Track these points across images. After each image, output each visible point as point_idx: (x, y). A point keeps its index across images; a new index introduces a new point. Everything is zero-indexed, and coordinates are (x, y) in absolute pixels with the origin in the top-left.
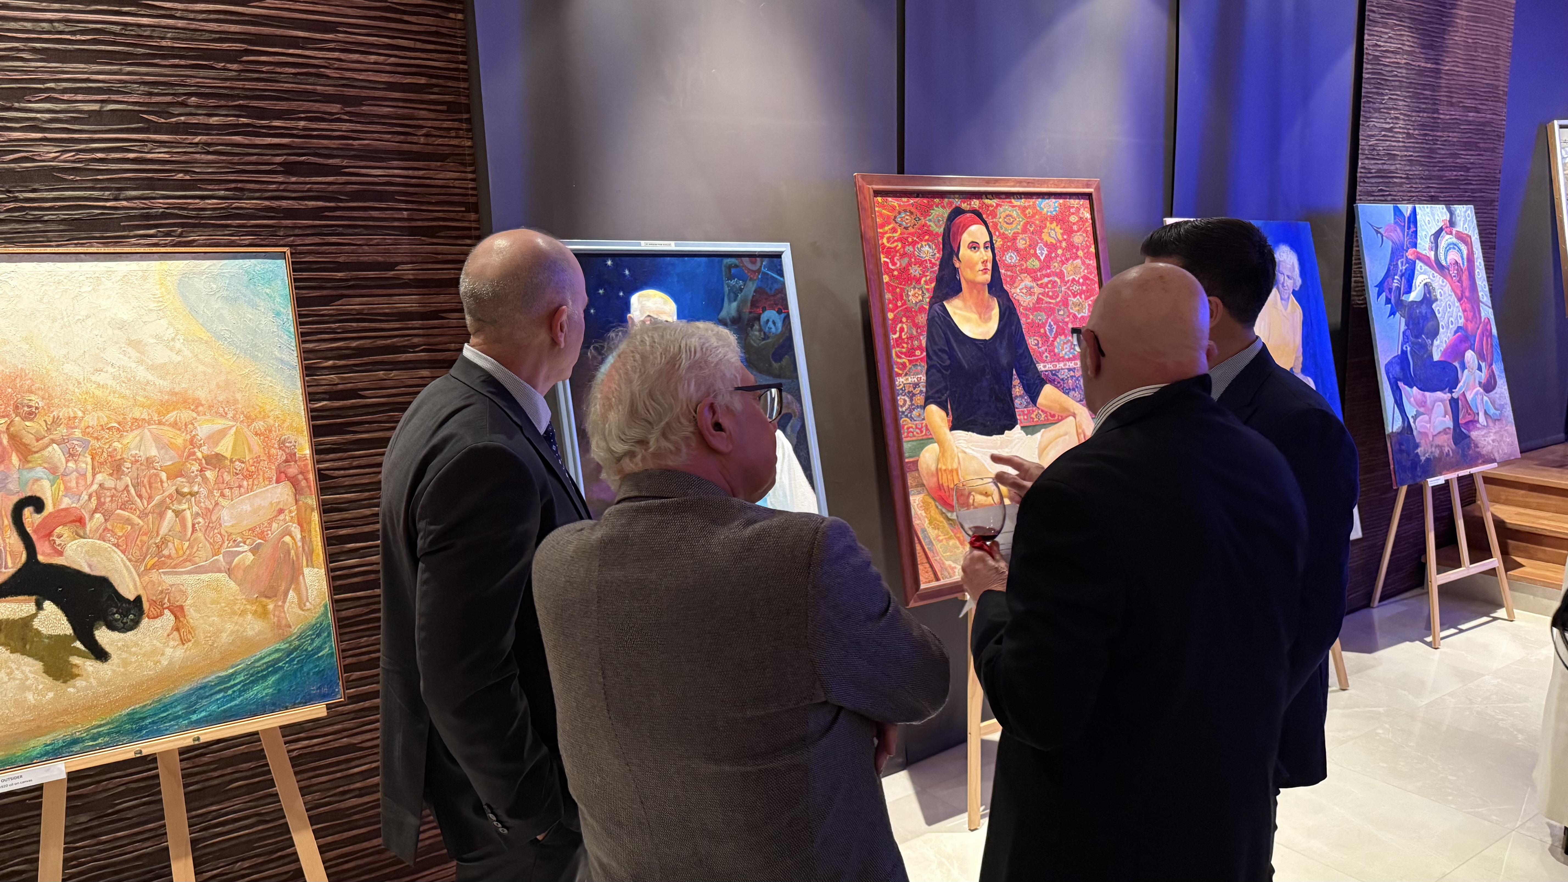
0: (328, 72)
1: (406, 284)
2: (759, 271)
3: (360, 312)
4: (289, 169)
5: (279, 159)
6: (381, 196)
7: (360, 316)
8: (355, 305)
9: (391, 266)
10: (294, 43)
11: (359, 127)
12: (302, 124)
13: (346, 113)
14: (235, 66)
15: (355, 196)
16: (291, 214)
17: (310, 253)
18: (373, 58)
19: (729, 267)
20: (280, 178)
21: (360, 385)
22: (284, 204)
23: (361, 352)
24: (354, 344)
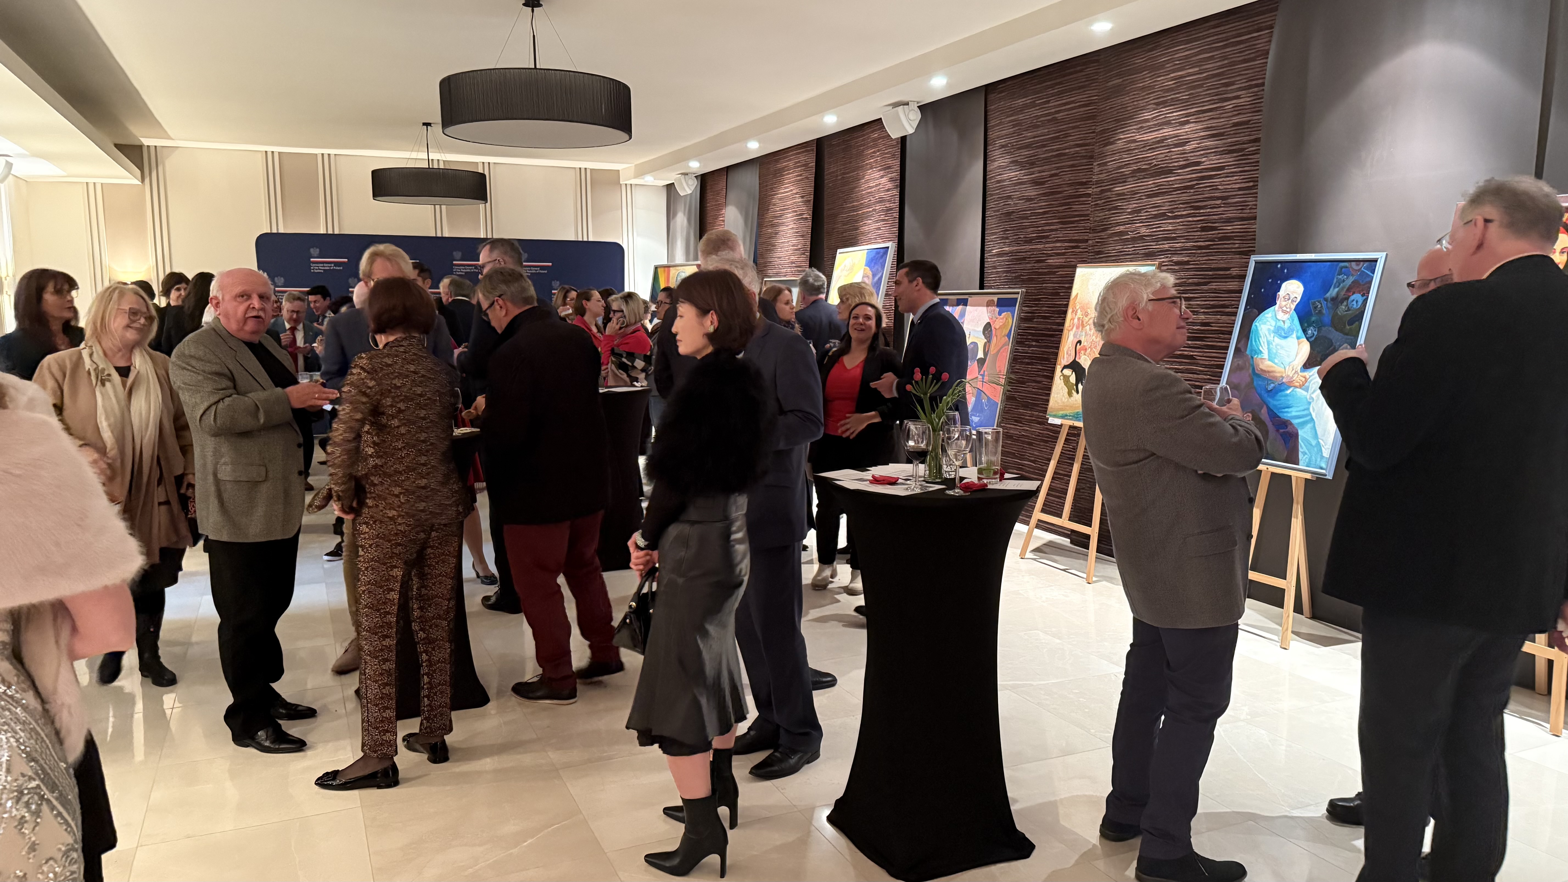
0: (1220, 187)
1: (1233, 277)
2: (1359, 270)
3: (1215, 289)
4: (1203, 229)
5: (1199, 226)
6: (1228, 238)
7: (1215, 291)
8: (1213, 286)
9: (1228, 269)
10: (1211, 177)
11: (1226, 209)
12: (1208, 210)
13: (1224, 204)
14: (1192, 191)
15: (1221, 239)
16: (1200, 248)
17: (1204, 264)
18: (1235, 178)
19: (1342, 268)
20: (1199, 233)
21: (1211, 321)
22: (1199, 244)
23: (1213, 307)
24: (1212, 303)
